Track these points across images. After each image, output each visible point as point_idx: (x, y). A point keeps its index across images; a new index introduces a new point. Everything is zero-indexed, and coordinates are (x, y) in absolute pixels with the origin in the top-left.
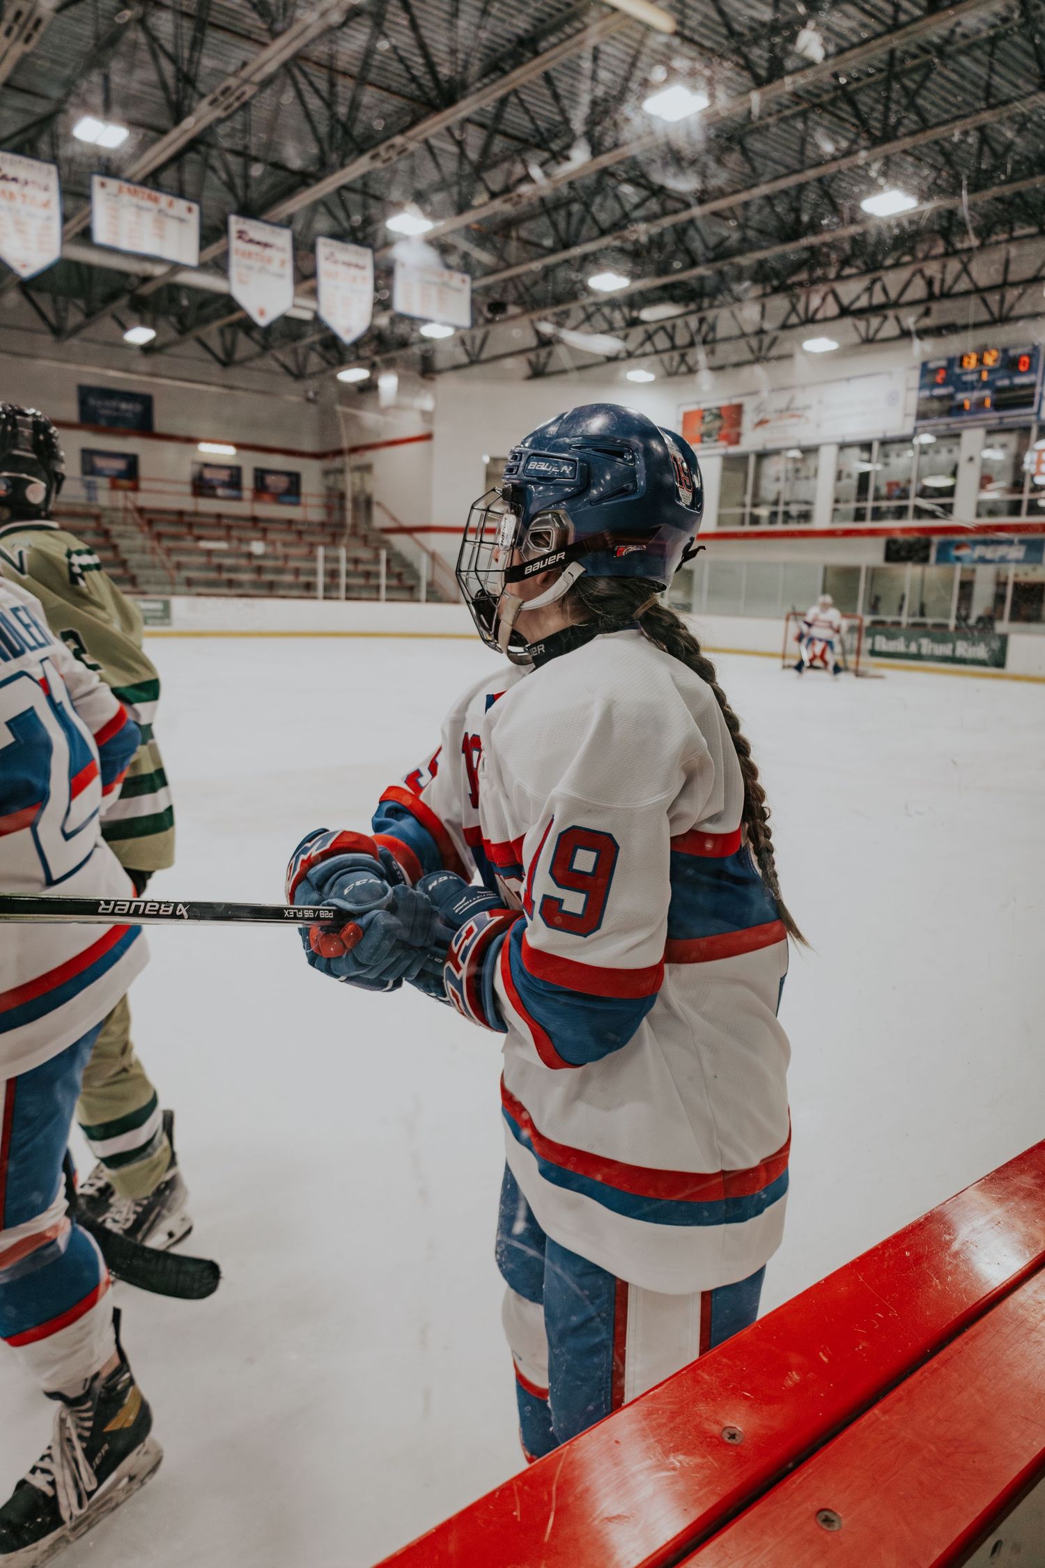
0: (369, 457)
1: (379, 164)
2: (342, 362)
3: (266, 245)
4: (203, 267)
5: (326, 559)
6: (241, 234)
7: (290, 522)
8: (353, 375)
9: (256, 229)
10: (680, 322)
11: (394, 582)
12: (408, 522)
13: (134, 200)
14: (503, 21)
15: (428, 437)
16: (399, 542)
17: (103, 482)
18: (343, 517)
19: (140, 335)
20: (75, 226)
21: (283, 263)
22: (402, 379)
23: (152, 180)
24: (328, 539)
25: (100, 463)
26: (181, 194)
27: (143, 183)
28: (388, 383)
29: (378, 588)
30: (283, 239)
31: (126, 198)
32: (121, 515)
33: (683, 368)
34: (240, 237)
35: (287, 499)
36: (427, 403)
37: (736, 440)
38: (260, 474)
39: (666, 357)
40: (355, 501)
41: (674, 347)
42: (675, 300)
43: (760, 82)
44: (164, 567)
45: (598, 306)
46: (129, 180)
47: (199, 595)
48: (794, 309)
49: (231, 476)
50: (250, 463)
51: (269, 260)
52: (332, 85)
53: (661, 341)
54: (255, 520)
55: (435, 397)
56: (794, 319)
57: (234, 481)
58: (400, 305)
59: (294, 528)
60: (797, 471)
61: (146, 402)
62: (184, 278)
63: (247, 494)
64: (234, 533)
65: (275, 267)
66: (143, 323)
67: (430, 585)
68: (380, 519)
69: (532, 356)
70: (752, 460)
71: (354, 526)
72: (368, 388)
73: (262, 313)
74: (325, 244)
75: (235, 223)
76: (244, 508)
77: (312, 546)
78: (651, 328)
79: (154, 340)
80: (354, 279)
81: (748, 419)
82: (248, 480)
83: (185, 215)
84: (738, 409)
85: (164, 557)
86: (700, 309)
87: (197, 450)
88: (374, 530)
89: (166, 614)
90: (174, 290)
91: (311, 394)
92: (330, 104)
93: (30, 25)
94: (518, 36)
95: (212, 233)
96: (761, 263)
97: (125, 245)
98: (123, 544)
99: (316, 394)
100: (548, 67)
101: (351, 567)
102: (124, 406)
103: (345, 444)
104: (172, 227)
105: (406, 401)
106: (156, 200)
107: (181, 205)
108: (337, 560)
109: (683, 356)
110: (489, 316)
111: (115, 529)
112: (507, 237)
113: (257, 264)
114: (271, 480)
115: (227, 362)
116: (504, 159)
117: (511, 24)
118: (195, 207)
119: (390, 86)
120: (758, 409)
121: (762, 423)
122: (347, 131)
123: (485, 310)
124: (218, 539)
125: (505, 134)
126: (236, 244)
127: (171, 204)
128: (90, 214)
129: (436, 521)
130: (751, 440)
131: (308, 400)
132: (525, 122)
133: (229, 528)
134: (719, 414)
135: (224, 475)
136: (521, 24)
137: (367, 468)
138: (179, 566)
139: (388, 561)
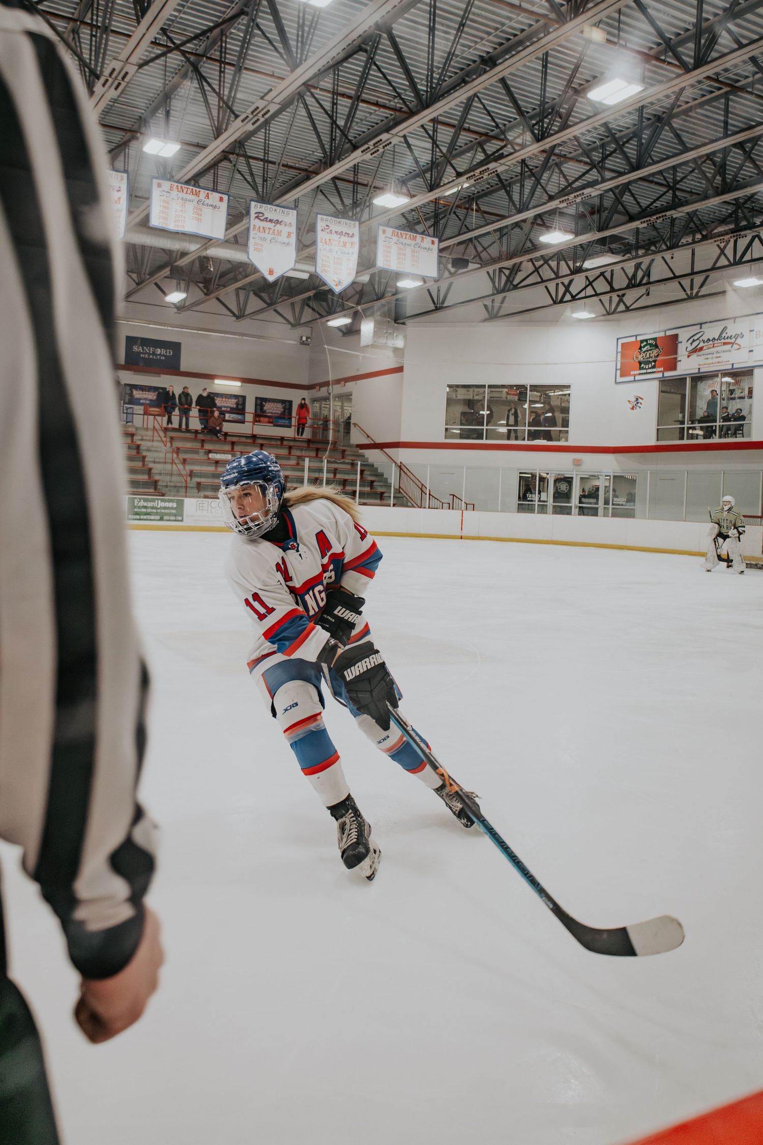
0: (350, 386)
1: (368, 156)
2: (331, 312)
3: (278, 222)
4: (226, 243)
5: (311, 470)
6: (259, 216)
7: (282, 439)
8: (339, 322)
9: (269, 211)
10: (617, 268)
11: (367, 489)
12: (379, 440)
13: (181, 195)
14: (470, 47)
15: (400, 369)
16: (373, 456)
17: (139, 409)
18: (327, 436)
19: (175, 297)
20: (138, 217)
21: (289, 235)
22: (378, 324)
23: (194, 181)
24: (313, 454)
25: (137, 394)
26: (215, 190)
27: (187, 182)
28: (367, 328)
29: (354, 493)
30: (291, 217)
31: (175, 193)
32: (150, 433)
33: (622, 307)
34: (257, 217)
35: (281, 422)
36: (400, 343)
37: (673, 366)
38: (260, 402)
39: (605, 298)
40: (336, 423)
41: (613, 290)
42: (612, 252)
43: (687, 69)
44: (180, 475)
45: (546, 260)
46: (178, 182)
47: (206, 497)
48: (722, 252)
49: (237, 404)
50: (252, 393)
51: (279, 233)
52: (334, 104)
53: (601, 285)
54: (254, 437)
55: (405, 337)
56: (723, 261)
57: (240, 409)
58: (381, 263)
59: (285, 443)
60: (732, 392)
61: (176, 347)
62: (213, 252)
63: (249, 417)
64: (236, 448)
65: (283, 238)
66: (178, 289)
67: (398, 491)
68: (356, 438)
69: (488, 302)
70: (688, 381)
71: (335, 443)
72: (351, 331)
73: (271, 272)
74: (322, 219)
75: (255, 207)
76: (246, 428)
77: (300, 458)
78: (592, 275)
79: (185, 299)
80: (345, 244)
81: (682, 349)
82: (250, 407)
83: (218, 204)
84: (673, 341)
85: (181, 467)
86: (637, 257)
87: (213, 383)
88: (351, 446)
89: (179, 512)
90: (204, 261)
91: (304, 339)
92: (332, 117)
93: (120, 78)
94: (481, 57)
95: (236, 216)
96: (691, 216)
97: (172, 227)
98: (150, 456)
99: (307, 338)
100: (505, 74)
101: (331, 476)
102: (159, 351)
103: (331, 378)
104: (207, 211)
105: (382, 341)
106: (197, 194)
107: (215, 196)
108: (320, 470)
109: (621, 298)
110: (453, 270)
111: (144, 445)
112: (469, 209)
113: (269, 237)
114: (268, 407)
115: (240, 316)
116: (468, 150)
117: (476, 49)
118: (225, 197)
119: (377, 101)
120: (691, 339)
121: (695, 350)
122: (344, 134)
123: (450, 266)
124: (225, 452)
125: (469, 130)
126: (254, 222)
127: (208, 196)
128: (149, 206)
129: (404, 439)
130: (687, 365)
131: (303, 343)
132: (487, 120)
133: (233, 444)
134: (654, 344)
135: (232, 403)
136: (486, 47)
137: (346, 397)
138: (191, 474)
139: (362, 472)
